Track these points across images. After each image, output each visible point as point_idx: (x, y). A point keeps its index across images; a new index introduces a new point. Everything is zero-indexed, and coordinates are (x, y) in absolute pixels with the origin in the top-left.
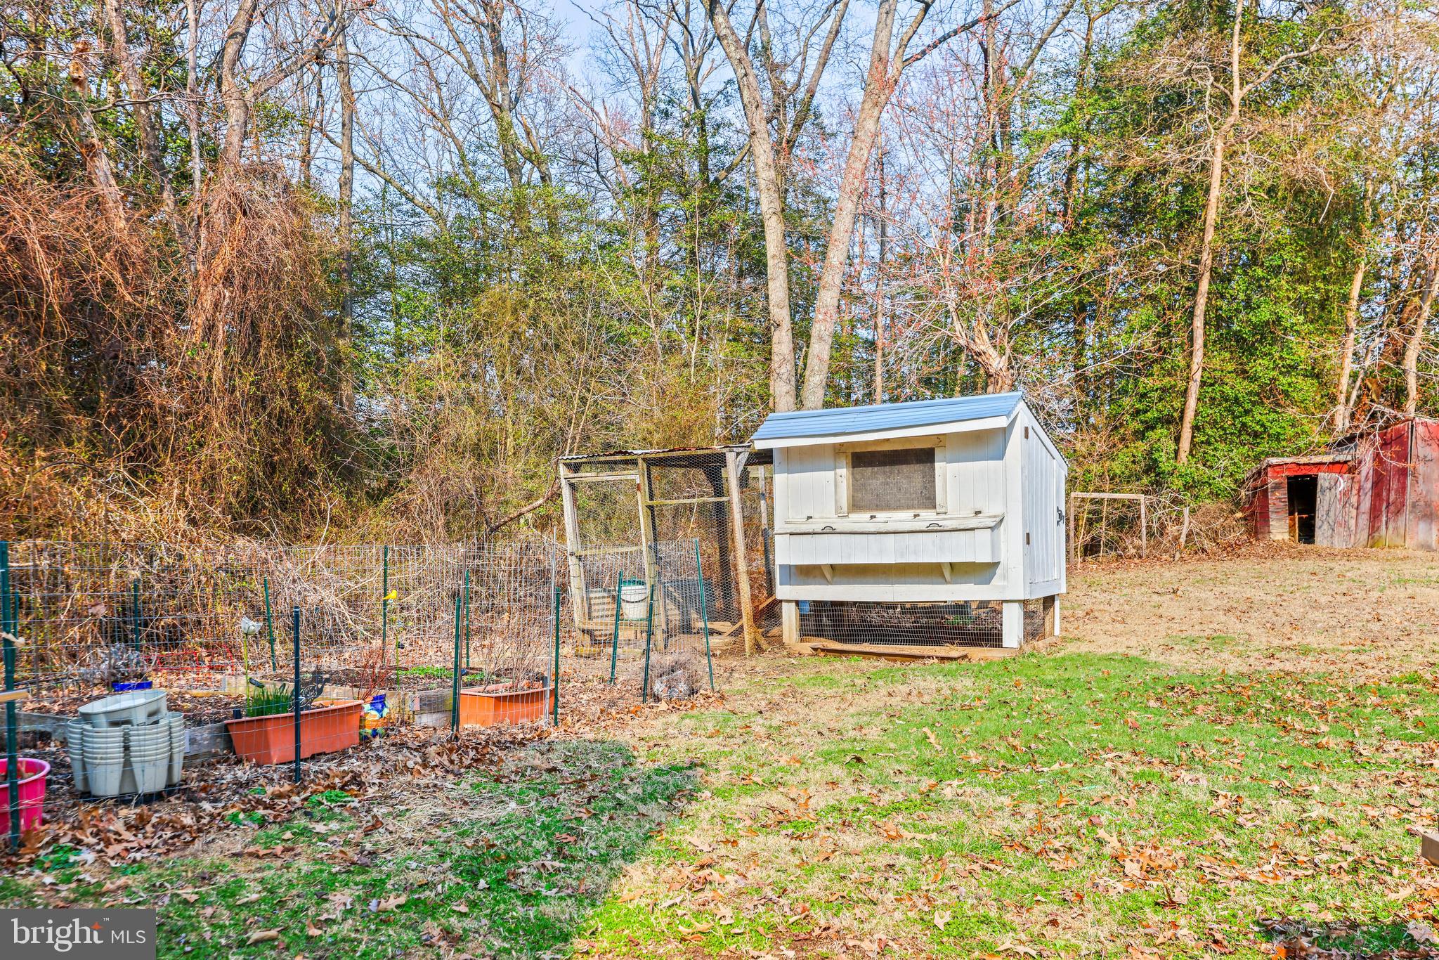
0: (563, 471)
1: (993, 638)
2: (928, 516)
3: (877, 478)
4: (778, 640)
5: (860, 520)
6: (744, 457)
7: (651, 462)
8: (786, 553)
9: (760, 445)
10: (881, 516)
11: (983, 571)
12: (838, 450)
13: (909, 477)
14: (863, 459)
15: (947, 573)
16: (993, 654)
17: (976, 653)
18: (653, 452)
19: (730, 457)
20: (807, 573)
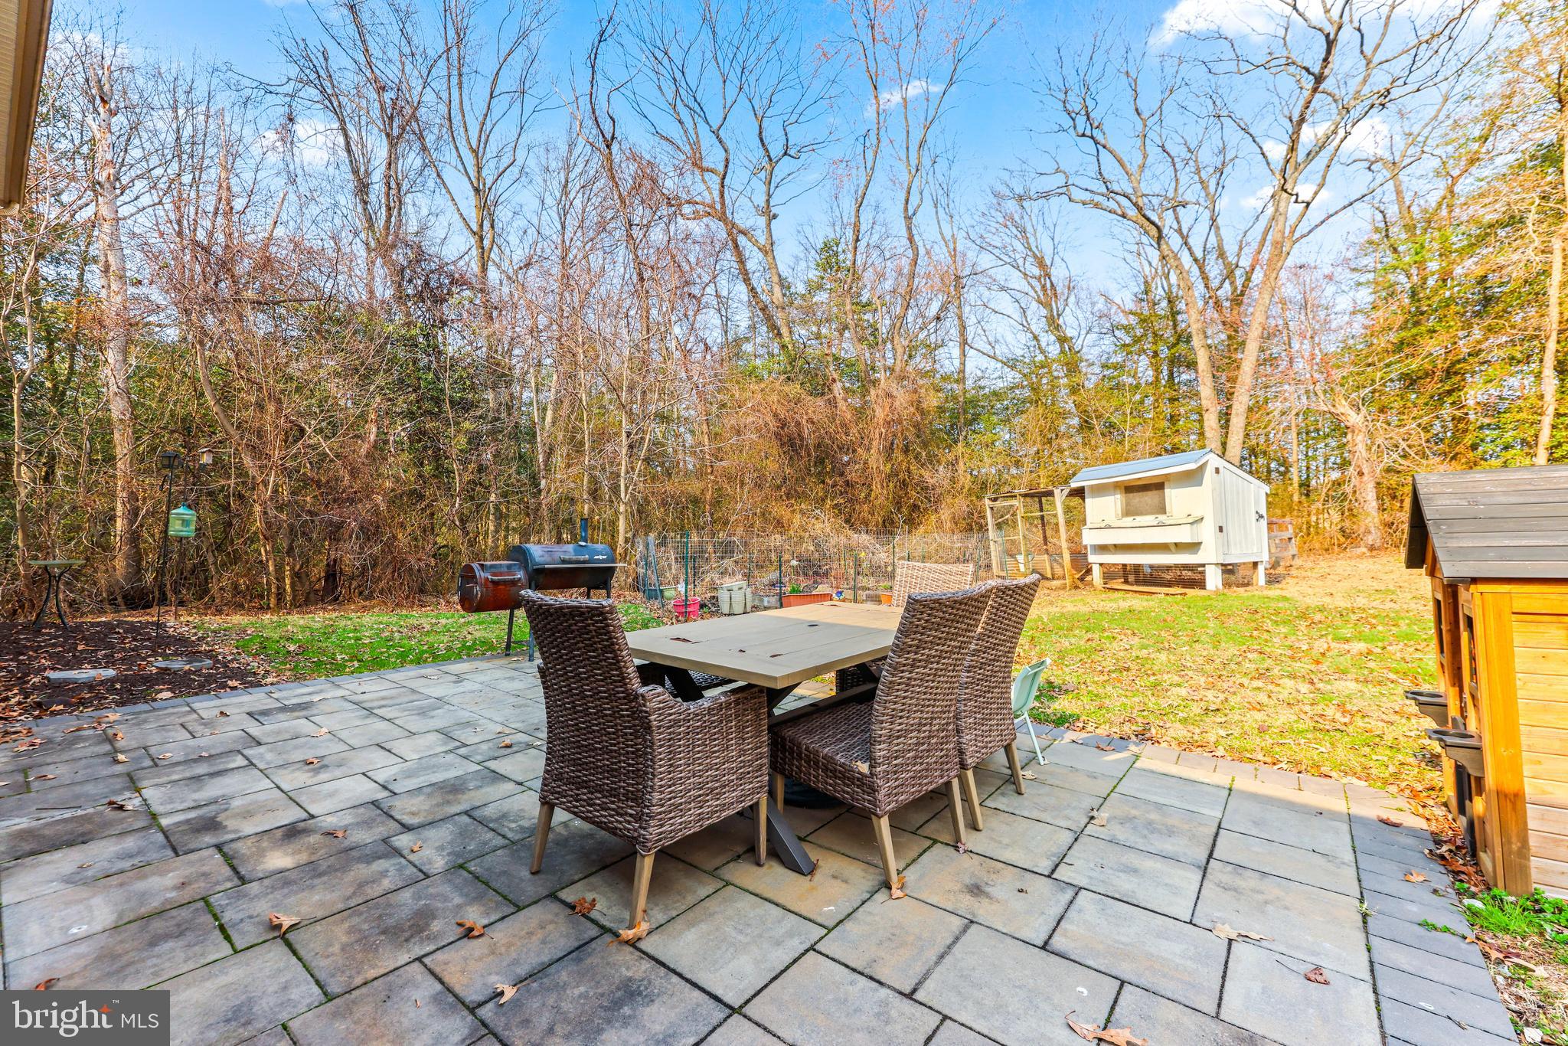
0: (987, 502)
1: (1200, 584)
2: (1162, 518)
3: (1137, 498)
4: (1091, 584)
5: (1128, 521)
6: (1066, 492)
7: (1025, 496)
8: (1089, 538)
9: (1074, 485)
10: (1138, 518)
11: (1194, 547)
12: (1116, 486)
13: (1150, 497)
14: (1129, 489)
15: (1173, 548)
16: (1201, 593)
17: (1191, 592)
18: (1023, 491)
19: (1057, 492)
20: (1103, 549)
